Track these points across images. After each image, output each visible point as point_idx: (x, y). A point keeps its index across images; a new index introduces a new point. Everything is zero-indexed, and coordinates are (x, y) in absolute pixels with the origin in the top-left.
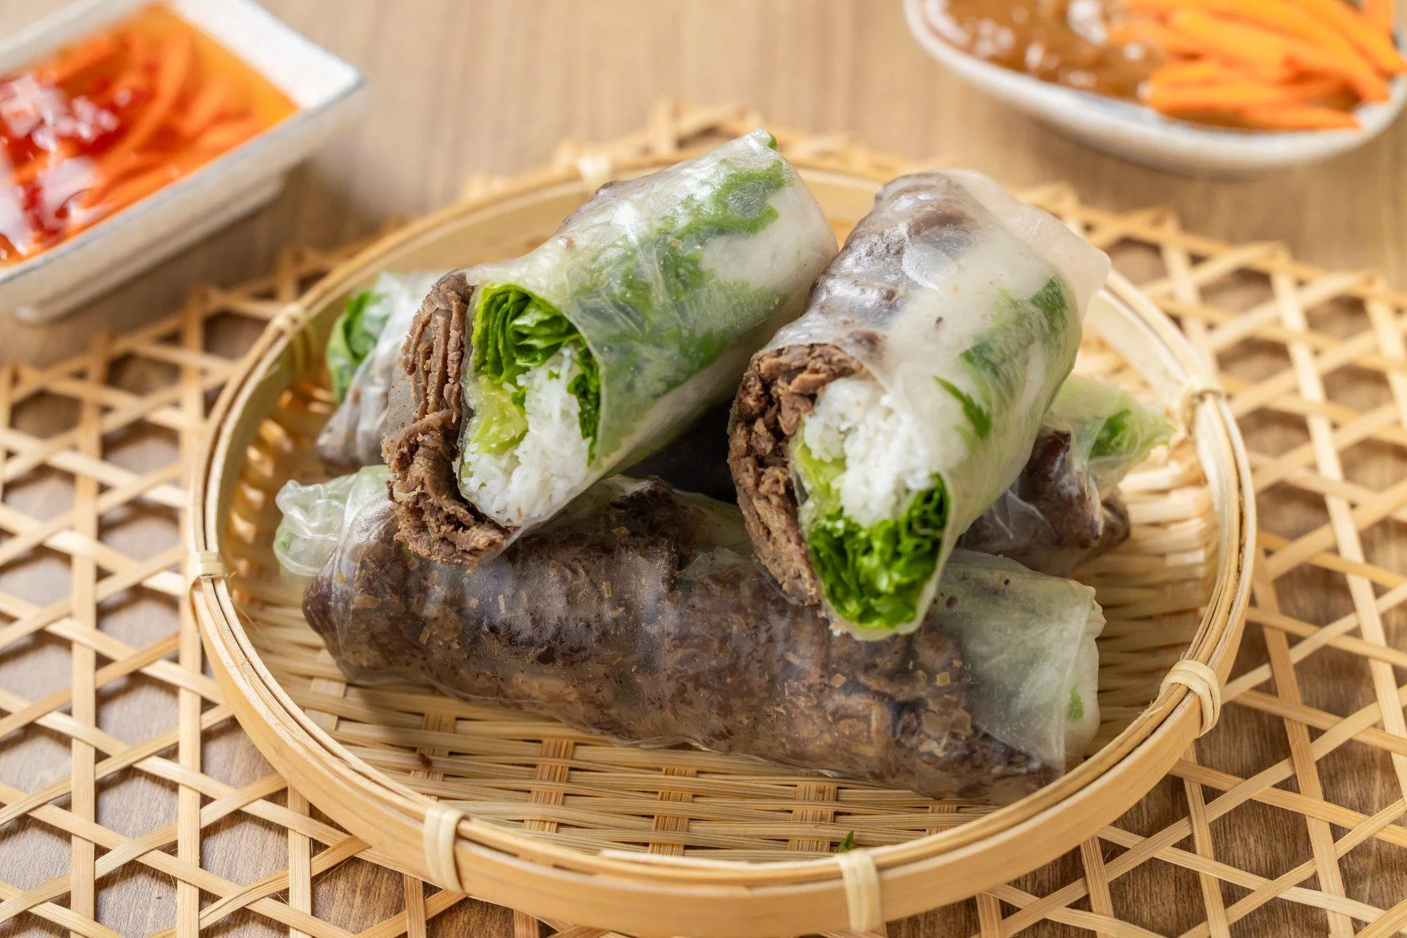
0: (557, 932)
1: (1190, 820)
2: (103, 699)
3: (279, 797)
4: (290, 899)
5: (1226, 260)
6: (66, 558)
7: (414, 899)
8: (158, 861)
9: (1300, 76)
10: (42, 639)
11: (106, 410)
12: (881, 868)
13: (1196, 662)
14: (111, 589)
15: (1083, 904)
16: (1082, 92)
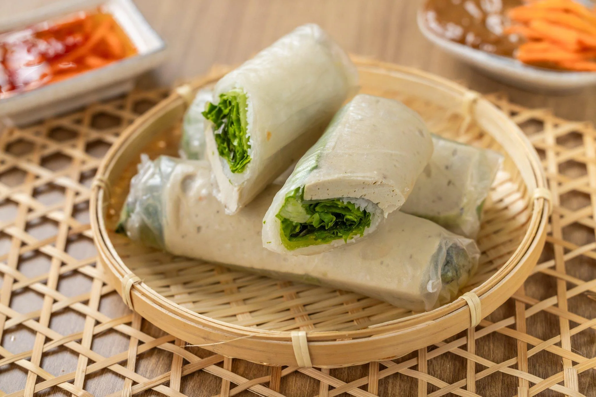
3: (86, 302)
5: (567, 127)
6: (16, 204)
7: (133, 345)
14: (34, 217)
16: (489, 53)
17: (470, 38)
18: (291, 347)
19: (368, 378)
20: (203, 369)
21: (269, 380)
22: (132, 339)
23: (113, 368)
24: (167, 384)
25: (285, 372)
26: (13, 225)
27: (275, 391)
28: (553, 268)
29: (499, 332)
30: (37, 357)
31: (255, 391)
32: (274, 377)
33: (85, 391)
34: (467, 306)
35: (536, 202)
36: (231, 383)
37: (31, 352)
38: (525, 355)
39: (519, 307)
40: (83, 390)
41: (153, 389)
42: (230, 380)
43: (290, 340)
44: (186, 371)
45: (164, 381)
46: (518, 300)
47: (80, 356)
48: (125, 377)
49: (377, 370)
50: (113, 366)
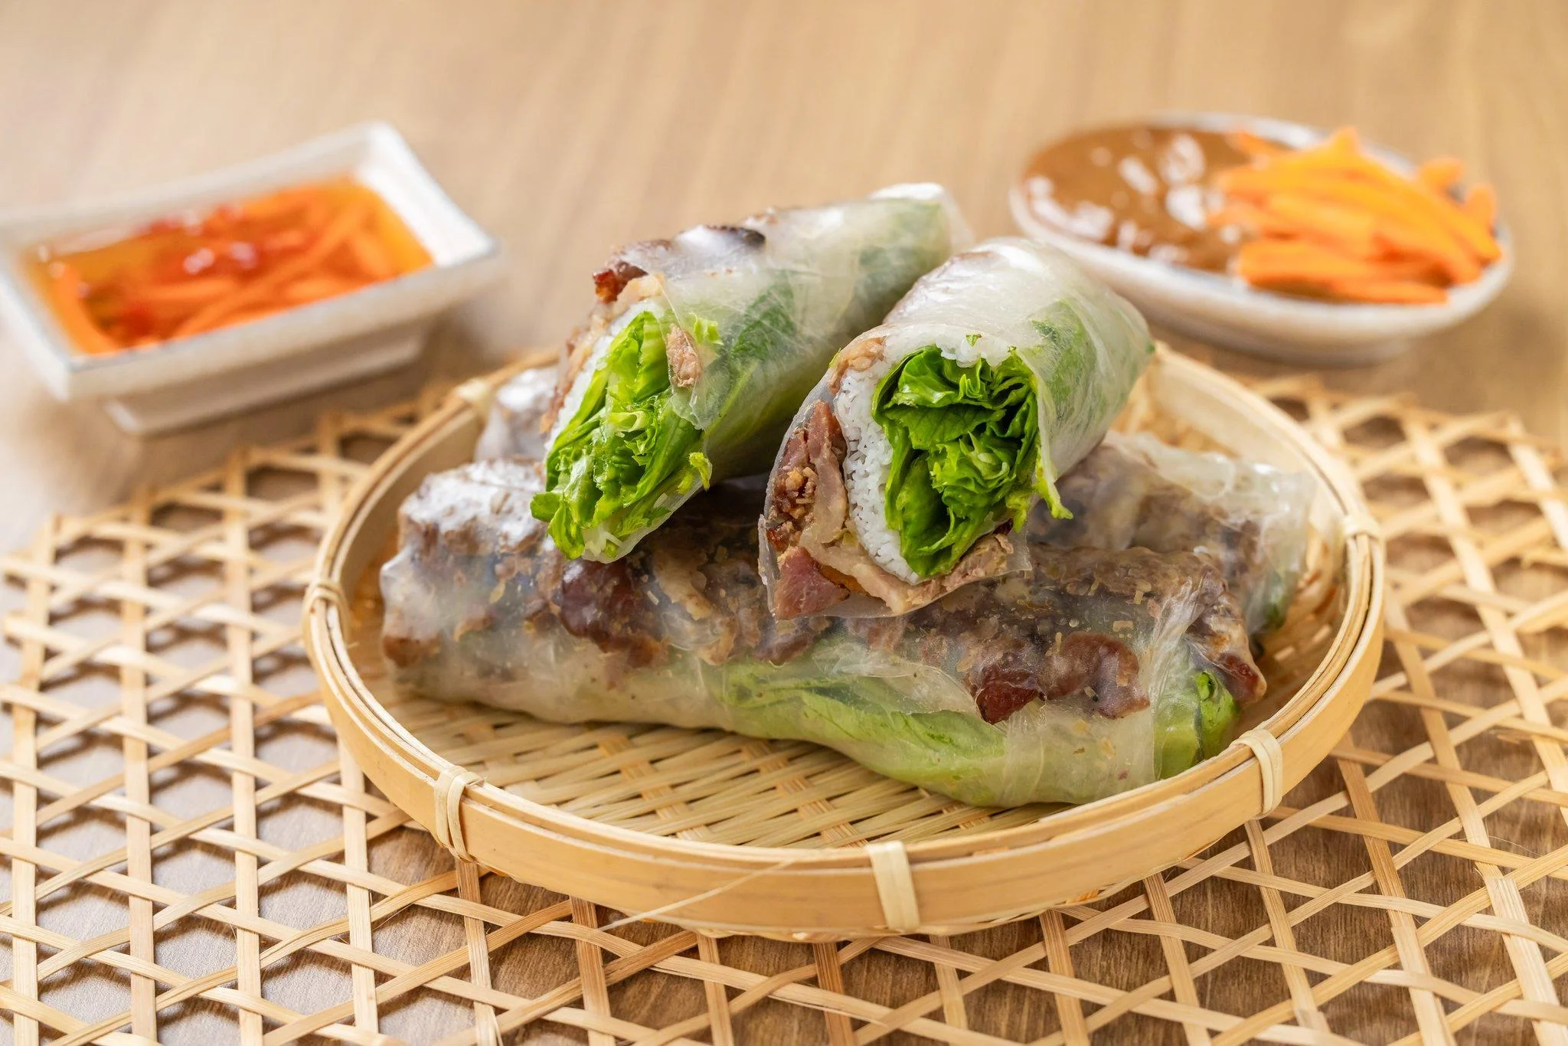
0: (619, 957)
3: (338, 857)
4: (351, 941)
7: (476, 936)
8: (218, 913)
9: (1392, 256)
11: (149, 547)
12: (914, 861)
16: (1176, 264)
17: (1129, 233)
18: (872, 880)
19: (1044, 946)
20: (652, 966)
21: (814, 973)
22: (468, 923)
23: (439, 985)
24: (578, 1003)
25: (847, 955)
26: (116, 714)
27: (835, 992)
28: (1406, 688)
29: (1318, 826)
30: (250, 978)
31: (790, 997)
32: (824, 967)
34: (1253, 759)
35: (1351, 544)
36: (728, 988)
37: (235, 970)
38: (1391, 865)
39: (1350, 774)
40: (381, 1035)
41: (545, 1018)
42: (723, 983)
43: (867, 863)
44: (614, 974)
45: (567, 998)
46: (1343, 759)
47: (354, 967)
48: (472, 1001)
49: (1060, 928)
50: (437, 981)
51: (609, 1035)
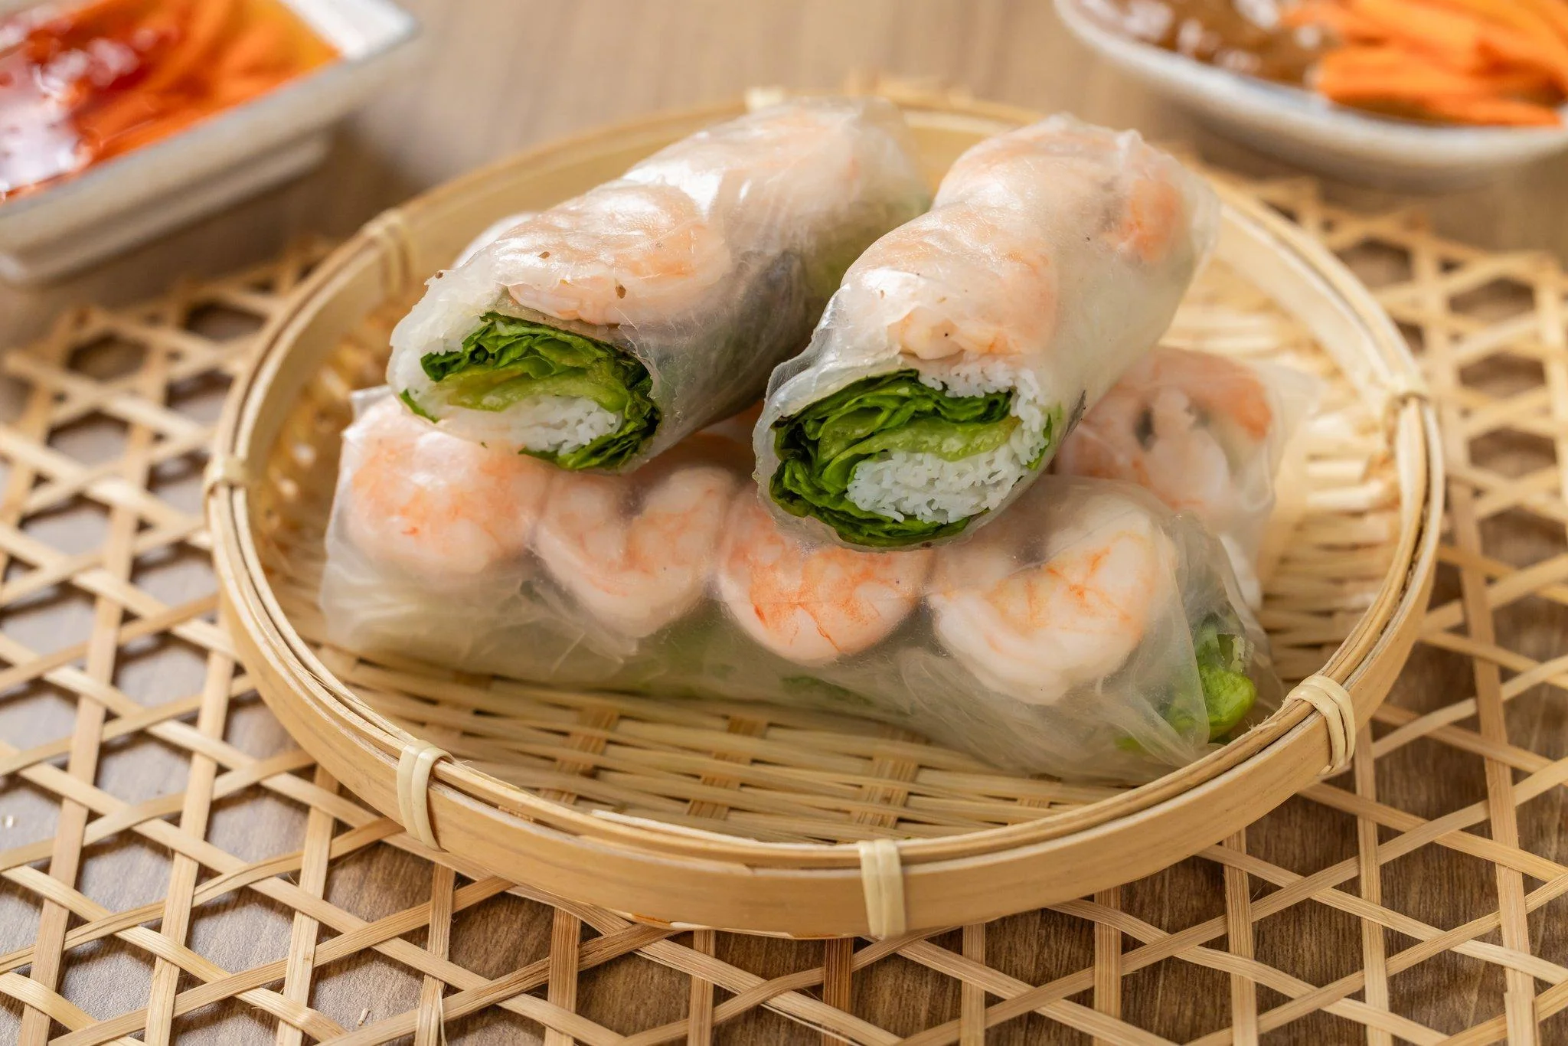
0: (601, 935)
1: (1359, 862)
2: (123, 658)
3: (307, 772)
4: (301, 882)
5: (1481, 269)
6: (104, 509)
7: (443, 889)
8: (159, 831)
9: (1496, 68)
10: (66, 591)
11: (174, 356)
12: (906, 861)
13: (1329, 679)
14: (152, 544)
15: (1221, 944)
16: (1243, 75)
17: (1192, 34)
18: (858, 884)
19: (1093, 972)
20: (637, 950)
21: (821, 980)
23: (389, 949)
24: (540, 992)
25: (864, 958)
26: (98, 565)
27: (838, 1008)
30: (177, 919)
31: (784, 1009)
32: (833, 973)
33: (314, 1011)
36: (717, 989)
37: (160, 906)
40: (310, 1009)
41: (500, 1004)
42: (713, 980)
43: (855, 864)
44: (590, 957)
45: (530, 983)
47: (297, 916)
48: (425, 974)
49: (1117, 951)
50: (387, 944)
51: (568, 1035)
